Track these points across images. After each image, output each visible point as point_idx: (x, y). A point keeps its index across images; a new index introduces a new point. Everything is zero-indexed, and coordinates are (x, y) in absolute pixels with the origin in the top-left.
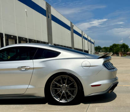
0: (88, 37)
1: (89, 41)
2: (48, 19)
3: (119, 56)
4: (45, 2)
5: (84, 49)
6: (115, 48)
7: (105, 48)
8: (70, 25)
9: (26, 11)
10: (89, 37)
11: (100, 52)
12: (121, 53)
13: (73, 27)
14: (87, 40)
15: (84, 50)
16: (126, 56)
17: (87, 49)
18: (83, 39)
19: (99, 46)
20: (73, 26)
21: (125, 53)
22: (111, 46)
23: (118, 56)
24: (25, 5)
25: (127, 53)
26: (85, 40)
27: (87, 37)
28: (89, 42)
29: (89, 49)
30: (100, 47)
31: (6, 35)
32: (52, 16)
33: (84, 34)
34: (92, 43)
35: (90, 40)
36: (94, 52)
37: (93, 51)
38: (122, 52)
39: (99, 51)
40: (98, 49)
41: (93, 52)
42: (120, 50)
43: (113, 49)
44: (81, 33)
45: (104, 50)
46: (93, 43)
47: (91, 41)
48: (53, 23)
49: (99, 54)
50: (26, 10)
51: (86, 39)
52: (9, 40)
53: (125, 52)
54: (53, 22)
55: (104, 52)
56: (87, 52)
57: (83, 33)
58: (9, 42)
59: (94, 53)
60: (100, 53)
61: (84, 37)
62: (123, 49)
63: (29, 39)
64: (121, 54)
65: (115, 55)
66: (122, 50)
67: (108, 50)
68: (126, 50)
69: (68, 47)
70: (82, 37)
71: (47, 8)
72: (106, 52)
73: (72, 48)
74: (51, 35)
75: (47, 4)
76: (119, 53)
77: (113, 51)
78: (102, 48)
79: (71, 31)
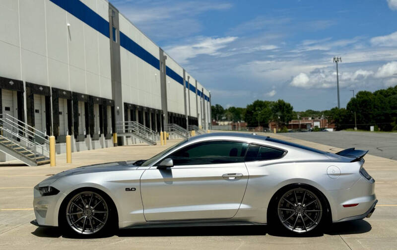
0: (196, 84)
1: (200, 94)
2: (114, 42)
3: (273, 132)
4: (108, 4)
5: (188, 114)
6: (259, 110)
7: (233, 110)
8: (158, 57)
9: (68, 26)
10: (198, 83)
11: (222, 120)
12: (274, 123)
13: (164, 60)
14: (195, 92)
15: (188, 116)
16: (286, 132)
17: (194, 114)
18: (187, 89)
19: (217, 105)
20: (166, 58)
21: (284, 125)
22: (249, 107)
24: (67, 12)
25: (289, 124)
26: (191, 92)
27: (194, 85)
28: (199, 97)
29: (198, 115)
30: (221, 107)
31: (28, 84)
32: (122, 35)
33: (189, 77)
34: (206, 98)
35: (201, 91)
36: (209, 122)
37: (208, 119)
38: (276, 120)
39: (220, 119)
40: (217, 113)
41: (207, 121)
42: (272, 117)
43: (255, 113)
44: (182, 76)
45: (230, 115)
46: (208, 99)
47: (202, 93)
48: (124, 52)
49: (217, 124)
50: (69, 25)
51: (193, 89)
52: (36, 97)
53: (284, 121)
54: (123, 50)
55: (231, 120)
56: (194, 122)
57: (187, 75)
58: (34, 98)
59: (209, 124)
60: (221, 123)
61: (187, 83)
62: (279, 113)
63: (74, 93)
65: (260, 128)
66: (277, 115)
67: (241, 116)
68: (286, 116)
69: (154, 110)
70: (185, 83)
71: (111, 18)
72: (237, 122)
73: (163, 112)
74: (120, 83)
75: (111, 6)
76: (270, 124)
77: (255, 118)
78: (226, 109)
79: (161, 72)
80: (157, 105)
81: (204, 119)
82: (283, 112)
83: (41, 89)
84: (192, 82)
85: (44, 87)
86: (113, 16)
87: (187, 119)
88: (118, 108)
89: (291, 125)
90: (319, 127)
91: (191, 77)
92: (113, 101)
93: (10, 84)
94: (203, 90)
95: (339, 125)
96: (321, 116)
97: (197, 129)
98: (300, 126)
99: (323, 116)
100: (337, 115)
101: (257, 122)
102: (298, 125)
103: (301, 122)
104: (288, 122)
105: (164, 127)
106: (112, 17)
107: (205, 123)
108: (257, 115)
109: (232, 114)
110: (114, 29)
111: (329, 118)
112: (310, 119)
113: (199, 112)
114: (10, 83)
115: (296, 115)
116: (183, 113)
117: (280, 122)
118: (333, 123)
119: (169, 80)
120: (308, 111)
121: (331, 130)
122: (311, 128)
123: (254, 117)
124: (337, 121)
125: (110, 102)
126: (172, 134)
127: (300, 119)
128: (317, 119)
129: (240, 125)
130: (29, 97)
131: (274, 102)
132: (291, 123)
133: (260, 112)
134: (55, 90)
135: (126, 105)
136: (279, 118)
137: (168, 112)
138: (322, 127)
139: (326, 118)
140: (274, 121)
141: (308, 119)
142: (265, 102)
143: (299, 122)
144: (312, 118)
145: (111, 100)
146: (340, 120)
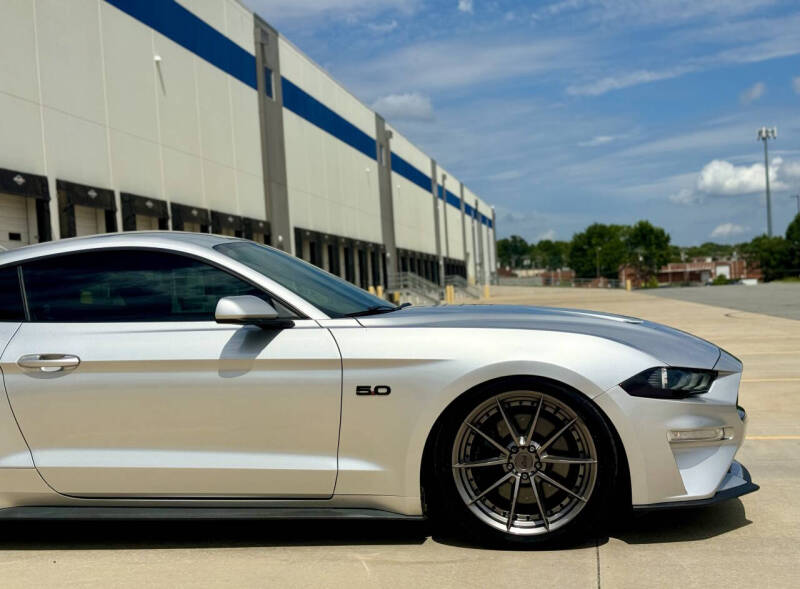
0: (462, 192)
1: (468, 210)
2: (268, 98)
3: (625, 288)
4: (252, 17)
5: (444, 253)
6: (598, 244)
7: (546, 246)
8: (371, 132)
9: (157, 62)
10: (466, 191)
11: (523, 267)
12: (632, 271)
13: (387, 141)
14: (459, 208)
15: (445, 259)
16: (655, 287)
17: (457, 254)
18: (441, 202)
19: (514, 237)
20: (390, 134)
21: (651, 273)
22: (579, 237)
23: (617, 286)
24: (152, 31)
25: (664, 271)
26: (451, 209)
27: (456, 192)
28: (468, 219)
29: (467, 255)
30: (522, 241)
31: (60, 184)
32: (287, 85)
33: (444, 177)
34: (484, 220)
35: (473, 205)
36: (493, 269)
37: (491, 264)
38: (635, 264)
39: (519, 265)
40: (512, 253)
42: (626, 258)
43: (590, 252)
44: (428, 173)
45: (542, 256)
46: (490, 223)
47: (476, 211)
48: (291, 121)
49: (516, 276)
50: (157, 58)
51: (455, 201)
52: (79, 211)
53: (651, 266)
55: (544, 267)
56: (457, 269)
57: (440, 171)
58: (77, 214)
59: (492, 274)
60: (521, 273)
61: (441, 188)
62: (640, 250)
63: (173, 205)
64: (629, 276)
65: (602, 280)
66: (636, 255)
67: (564, 257)
68: (654, 254)
69: (364, 244)
70: (435, 189)
71: (259, 46)
72: (555, 269)
73: (384, 249)
74: (283, 184)
75: (259, 23)
76: (623, 272)
77: (591, 261)
78: (533, 246)
79: (380, 164)
80: (372, 233)
81: (481, 264)
82: (648, 246)
83: (93, 194)
84: (452, 186)
85: (99, 191)
86: (265, 42)
87: (441, 263)
88: (280, 238)
89: (667, 274)
90: (728, 277)
91: (449, 176)
92: (267, 225)
93: (15, 183)
94: (477, 204)
95: (771, 271)
96: (731, 255)
97: (463, 286)
98: (686, 277)
99: (735, 253)
100: (765, 251)
101: (595, 270)
102: (682, 274)
103: (689, 269)
104: (660, 268)
105: (389, 279)
106: (262, 45)
107: (482, 271)
108: (595, 255)
109: (545, 254)
110: (268, 72)
111: (749, 257)
112: (709, 260)
113: (470, 249)
114: (16, 179)
115: (678, 254)
116: (431, 249)
117: (644, 268)
118: (758, 267)
119: (398, 181)
120: (704, 246)
121: (753, 282)
122: (711, 280)
123: (589, 258)
124: (765, 263)
125: (261, 225)
126: (408, 294)
127: (687, 261)
128: (724, 260)
129: (560, 275)
130: (65, 210)
131: (629, 227)
132: (669, 269)
133: (600, 249)
134: (126, 198)
135: (299, 232)
136: (641, 259)
137: (398, 250)
138: (733, 277)
139: (743, 258)
140: (630, 267)
141: (704, 260)
142: (612, 227)
143: (685, 268)
144: (714, 259)
145: (264, 223)
146: (773, 263)
